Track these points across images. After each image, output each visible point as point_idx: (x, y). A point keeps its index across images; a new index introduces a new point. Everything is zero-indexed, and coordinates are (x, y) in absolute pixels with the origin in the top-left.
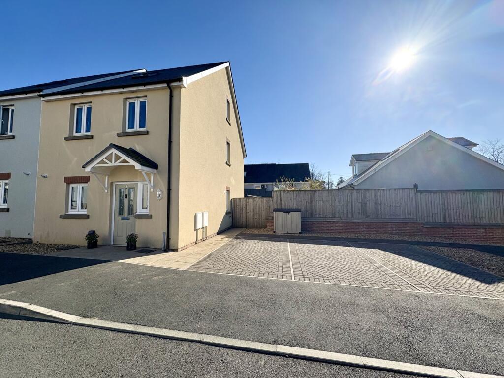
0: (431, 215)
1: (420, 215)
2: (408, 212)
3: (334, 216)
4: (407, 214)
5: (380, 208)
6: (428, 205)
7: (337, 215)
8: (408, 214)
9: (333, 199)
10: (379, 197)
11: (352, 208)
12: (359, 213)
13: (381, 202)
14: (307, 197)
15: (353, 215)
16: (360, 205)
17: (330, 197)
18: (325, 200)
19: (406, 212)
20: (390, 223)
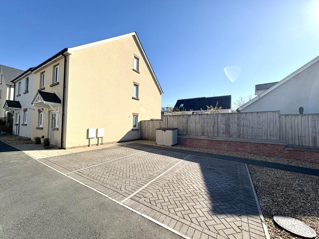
0: (297, 138)
3: (203, 134)
5: (242, 129)
6: (293, 128)
9: (203, 121)
10: (242, 119)
12: (223, 133)
13: (243, 124)
15: (218, 135)
18: (197, 122)
19: (269, 134)
20: (249, 143)
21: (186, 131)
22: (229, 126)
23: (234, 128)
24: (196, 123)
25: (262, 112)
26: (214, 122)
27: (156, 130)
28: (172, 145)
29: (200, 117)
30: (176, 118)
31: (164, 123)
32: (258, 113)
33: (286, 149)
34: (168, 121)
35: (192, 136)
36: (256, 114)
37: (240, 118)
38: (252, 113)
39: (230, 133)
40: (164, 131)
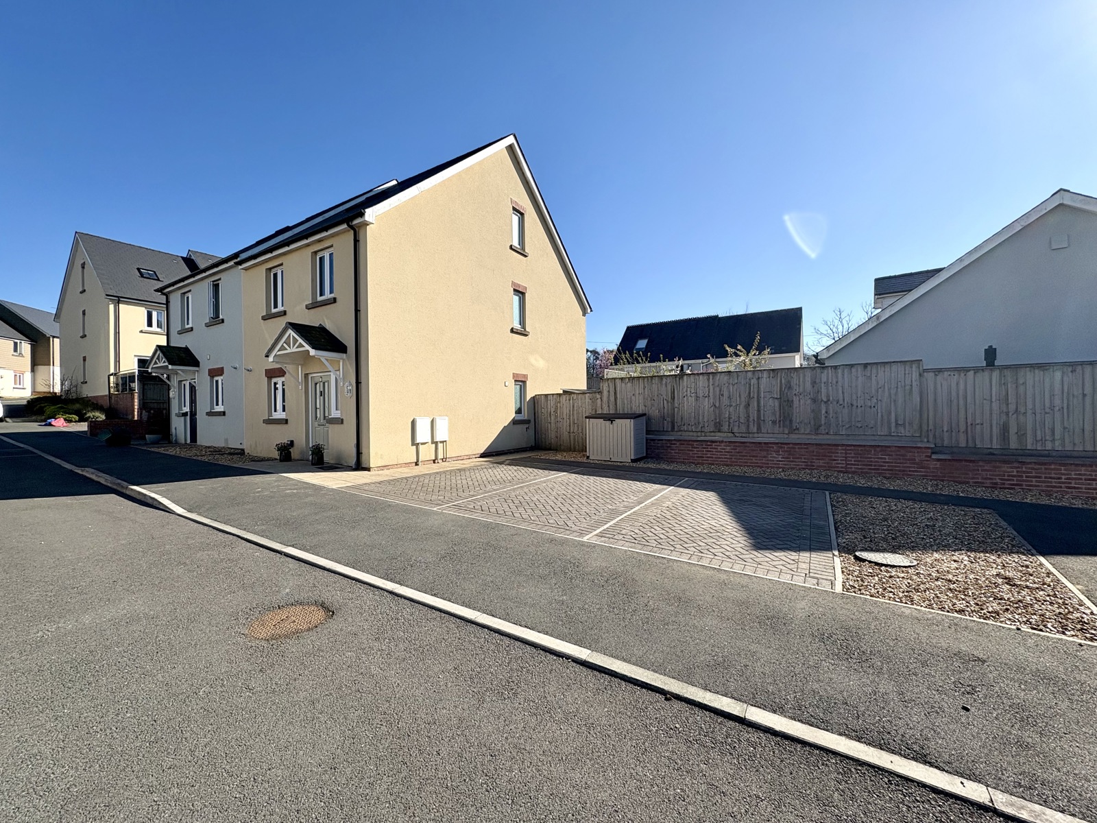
0: (962, 428)
1: (931, 427)
2: (896, 421)
3: (718, 427)
4: (893, 425)
5: (823, 412)
6: (955, 403)
7: (725, 428)
8: (897, 424)
9: (718, 393)
10: (823, 385)
11: (759, 411)
12: (774, 422)
13: (828, 396)
14: (665, 391)
15: (759, 428)
16: (777, 403)
17: (711, 387)
18: (701, 395)
19: (893, 420)
20: (843, 445)
21: (669, 419)
22: (790, 403)
23: (802, 408)
24: (697, 398)
25: (876, 364)
26: (749, 393)
27: (588, 420)
28: (633, 458)
29: (708, 380)
30: (642, 385)
31: (605, 399)
32: (866, 365)
33: (934, 457)
34: (615, 393)
35: (687, 433)
36: (860, 369)
37: (817, 381)
38: (852, 366)
39: (791, 421)
40: (608, 423)
